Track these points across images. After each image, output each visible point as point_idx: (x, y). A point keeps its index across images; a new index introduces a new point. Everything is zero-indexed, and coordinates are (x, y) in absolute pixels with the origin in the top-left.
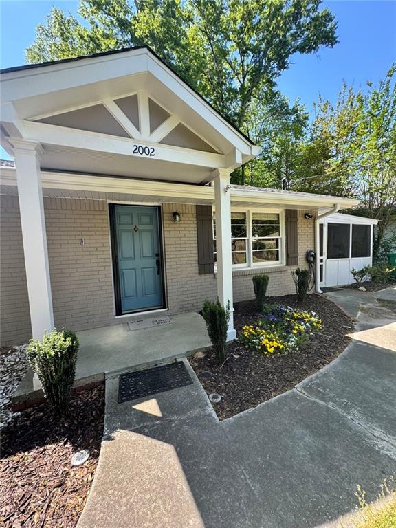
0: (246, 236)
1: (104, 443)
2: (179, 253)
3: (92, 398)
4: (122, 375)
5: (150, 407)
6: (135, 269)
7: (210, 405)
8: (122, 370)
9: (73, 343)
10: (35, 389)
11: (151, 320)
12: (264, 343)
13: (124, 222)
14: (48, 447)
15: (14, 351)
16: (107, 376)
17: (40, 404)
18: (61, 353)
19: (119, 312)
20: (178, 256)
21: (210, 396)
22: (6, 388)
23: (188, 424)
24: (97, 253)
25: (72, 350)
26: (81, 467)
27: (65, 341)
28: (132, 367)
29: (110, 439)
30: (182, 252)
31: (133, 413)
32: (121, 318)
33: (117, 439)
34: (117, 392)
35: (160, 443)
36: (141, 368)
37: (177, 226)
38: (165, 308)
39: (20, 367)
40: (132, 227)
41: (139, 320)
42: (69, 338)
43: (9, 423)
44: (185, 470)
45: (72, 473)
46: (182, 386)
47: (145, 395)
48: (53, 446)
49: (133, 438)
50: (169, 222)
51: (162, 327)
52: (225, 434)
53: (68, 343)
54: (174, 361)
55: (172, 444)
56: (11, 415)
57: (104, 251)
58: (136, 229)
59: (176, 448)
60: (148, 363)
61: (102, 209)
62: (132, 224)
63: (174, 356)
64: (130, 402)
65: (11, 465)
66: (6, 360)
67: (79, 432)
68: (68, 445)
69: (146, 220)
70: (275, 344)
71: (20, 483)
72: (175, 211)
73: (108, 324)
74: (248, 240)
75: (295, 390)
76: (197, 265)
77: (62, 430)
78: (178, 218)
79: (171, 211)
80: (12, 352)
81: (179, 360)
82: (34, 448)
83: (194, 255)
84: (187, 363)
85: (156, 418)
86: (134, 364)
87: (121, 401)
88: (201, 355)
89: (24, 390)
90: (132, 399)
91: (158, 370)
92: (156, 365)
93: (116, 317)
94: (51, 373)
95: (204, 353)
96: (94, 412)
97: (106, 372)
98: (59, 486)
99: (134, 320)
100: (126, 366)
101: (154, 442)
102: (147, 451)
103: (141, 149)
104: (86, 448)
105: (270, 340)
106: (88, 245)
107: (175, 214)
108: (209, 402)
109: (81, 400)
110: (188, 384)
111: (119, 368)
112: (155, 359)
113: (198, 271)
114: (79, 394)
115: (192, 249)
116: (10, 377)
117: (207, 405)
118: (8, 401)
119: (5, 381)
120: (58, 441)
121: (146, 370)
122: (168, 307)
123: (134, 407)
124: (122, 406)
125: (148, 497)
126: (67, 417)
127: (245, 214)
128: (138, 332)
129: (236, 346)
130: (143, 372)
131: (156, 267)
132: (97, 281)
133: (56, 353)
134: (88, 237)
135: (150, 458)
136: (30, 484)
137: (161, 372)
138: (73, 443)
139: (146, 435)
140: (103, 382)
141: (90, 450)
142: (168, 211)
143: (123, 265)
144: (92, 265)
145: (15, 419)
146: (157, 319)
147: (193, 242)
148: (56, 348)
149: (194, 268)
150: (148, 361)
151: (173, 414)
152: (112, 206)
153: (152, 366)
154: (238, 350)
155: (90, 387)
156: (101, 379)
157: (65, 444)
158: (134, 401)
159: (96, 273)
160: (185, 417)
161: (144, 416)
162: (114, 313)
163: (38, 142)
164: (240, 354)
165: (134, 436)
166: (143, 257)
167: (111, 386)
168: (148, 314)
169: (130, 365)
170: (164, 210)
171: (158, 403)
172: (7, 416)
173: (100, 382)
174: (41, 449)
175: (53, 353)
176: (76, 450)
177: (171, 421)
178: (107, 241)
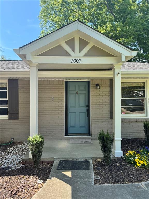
0: (144, 97)
1: (48, 179)
2: (99, 105)
3: (48, 166)
4: (61, 160)
5: (68, 174)
6: (76, 113)
7: (93, 179)
8: (61, 158)
9: (42, 140)
10: (29, 157)
11: (81, 140)
12: (136, 160)
13: (72, 89)
14: (31, 176)
15: (24, 144)
16: (55, 160)
17: (30, 164)
18: (38, 143)
19: (67, 134)
20: (98, 107)
21: (95, 176)
22: (20, 157)
23: (80, 182)
24: (58, 104)
25: (41, 143)
26: (40, 184)
27: (40, 139)
28: (66, 158)
29: (50, 179)
30: (101, 105)
31: (61, 174)
32: (67, 137)
33: (53, 179)
34: (57, 166)
35: (67, 184)
36: (70, 160)
37: (98, 91)
38: (90, 135)
39: (25, 150)
40: (75, 92)
41: (76, 139)
42: (41, 138)
43: (20, 167)
44: (72, 193)
45: (37, 185)
46: (84, 170)
47: (68, 169)
48: (32, 177)
49: (58, 181)
50: (94, 89)
51: (86, 144)
52: (94, 189)
53: (40, 140)
54: (86, 160)
55: (71, 186)
56: (21, 165)
57: (61, 103)
58: (77, 93)
59: (72, 187)
60: (73, 158)
61: (62, 84)
62: (76, 90)
63: (86, 158)
64: (61, 170)
65: (20, 178)
66: (21, 147)
67: (41, 175)
68: (37, 178)
69: (82, 88)
70: (142, 162)
71: (22, 182)
72: (97, 83)
73: (61, 139)
74: (146, 99)
75: (140, 184)
76: (109, 113)
77: (36, 173)
78: (98, 87)
79: (95, 83)
80: (23, 144)
81: (88, 160)
82: (27, 175)
83: (108, 107)
84: (91, 162)
85: (69, 177)
86: (67, 157)
87: (58, 169)
88: (100, 160)
89: (26, 157)
90: (62, 169)
91: (77, 162)
92: (77, 160)
93: (65, 136)
94: (34, 150)
95: (102, 160)
96: (47, 171)
97: (55, 158)
98: (33, 187)
99: (73, 139)
100: (63, 157)
101: (65, 183)
102: (61, 185)
103: (75, 60)
104: (42, 180)
105: (140, 159)
106: (55, 100)
107: (97, 85)
108: (93, 178)
109: (44, 166)
110: (87, 170)
111: (60, 157)
112: (77, 157)
113: (110, 117)
114: (44, 164)
115: (107, 104)
116: (22, 153)
117: (92, 179)
118: (21, 161)
119: (20, 154)
120: (34, 176)
121: (71, 161)
122: (91, 135)
123: (62, 172)
124: (58, 171)
125: (57, 195)
126: (38, 169)
127: (144, 83)
128: (73, 145)
129: (121, 160)
130: (70, 161)
131: (87, 112)
132: (58, 117)
133: (36, 142)
134: (55, 97)
135: (62, 187)
136: (25, 184)
137: (78, 163)
138: (39, 178)
139: (63, 181)
140: (53, 162)
141: (43, 181)
142: (93, 84)
143: (70, 110)
144: (56, 110)
145: (22, 167)
146: (85, 140)
147: (108, 100)
148: (36, 141)
149: (107, 115)
150: (73, 157)
151: (76, 178)
152: (66, 82)
153: (75, 160)
154: (121, 162)
155: (48, 162)
156: (53, 160)
157: (36, 177)
158: (63, 170)
159: (58, 113)
160: (80, 180)
161: (65, 175)
162: (64, 134)
163: (37, 63)
164: (121, 164)
165: (59, 180)
166: (80, 107)
167: (56, 163)
168: (81, 137)
169: (65, 157)
170: (91, 83)
171: (72, 173)
172: (20, 165)
173: (52, 161)
174: (29, 176)
175: (35, 142)
176: (39, 179)
177: (74, 180)
178: (63, 99)
